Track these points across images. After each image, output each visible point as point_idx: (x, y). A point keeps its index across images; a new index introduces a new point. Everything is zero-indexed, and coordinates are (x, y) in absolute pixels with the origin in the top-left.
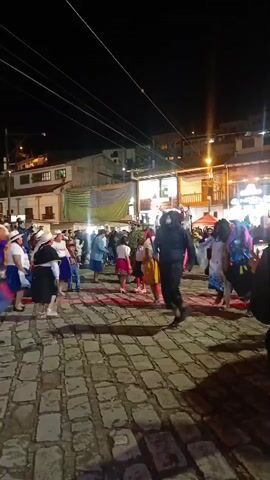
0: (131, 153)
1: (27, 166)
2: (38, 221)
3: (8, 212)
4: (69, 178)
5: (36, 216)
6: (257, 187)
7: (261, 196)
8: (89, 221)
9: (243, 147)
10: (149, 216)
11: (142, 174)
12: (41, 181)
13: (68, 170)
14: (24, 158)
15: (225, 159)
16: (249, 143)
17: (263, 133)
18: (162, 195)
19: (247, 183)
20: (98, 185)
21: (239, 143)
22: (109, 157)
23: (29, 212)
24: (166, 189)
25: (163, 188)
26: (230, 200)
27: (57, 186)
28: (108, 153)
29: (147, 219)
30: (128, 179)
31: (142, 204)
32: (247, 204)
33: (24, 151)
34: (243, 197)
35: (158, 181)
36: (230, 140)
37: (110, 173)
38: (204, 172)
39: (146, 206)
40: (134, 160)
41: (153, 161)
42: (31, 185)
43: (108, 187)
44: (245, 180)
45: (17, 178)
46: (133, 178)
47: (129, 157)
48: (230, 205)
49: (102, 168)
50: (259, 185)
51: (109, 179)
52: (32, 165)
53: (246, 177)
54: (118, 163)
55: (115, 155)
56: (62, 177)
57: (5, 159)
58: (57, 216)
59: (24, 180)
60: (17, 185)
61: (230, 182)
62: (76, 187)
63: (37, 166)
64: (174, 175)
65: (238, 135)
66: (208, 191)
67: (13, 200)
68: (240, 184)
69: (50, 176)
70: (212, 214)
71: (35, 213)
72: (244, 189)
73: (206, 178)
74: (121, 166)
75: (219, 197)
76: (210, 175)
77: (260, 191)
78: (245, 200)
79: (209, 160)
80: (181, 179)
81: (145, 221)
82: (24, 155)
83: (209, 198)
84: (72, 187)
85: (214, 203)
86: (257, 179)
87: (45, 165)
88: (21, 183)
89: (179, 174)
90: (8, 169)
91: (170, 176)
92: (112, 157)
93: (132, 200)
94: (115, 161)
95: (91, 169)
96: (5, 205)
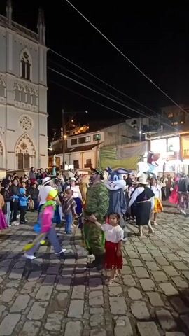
0: (145, 121)
1: (76, 133)
2: (82, 169)
3: (63, 163)
4: (102, 140)
5: (80, 166)
11: (153, 135)
12: (84, 142)
13: (102, 135)
14: (75, 128)
18: (168, 150)
20: (122, 144)
22: (130, 125)
23: (76, 163)
24: (171, 146)
25: (169, 145)
27: (94, 146)
28: (129, 122)
30: (144, 139)
33: (74, 123)
35: (165, 140)
37: (130, 135)
40: (148, 126)
41: (162, 126)
42: (78, 145)
43: (129, 145)
45: (69, 141)
46: (147, 138)
47: (144, 123)
49: (125, 133)
51: (130, 140)
52: (79, 132)
54: (136, 128)
55: (135, 122)
56: (98, 139)
57: (62, 129)
58: (94, 166)
59: (74, 142)
60: (69, 145)
62: (107, 146)
63: (82, 133)
64: (178, 136)
67: (66, 155)
69: (90, 139)
71: (80, 164)
74: (138, 130)
80: (183, 138)
82: (74, 126)
84: (104, 146)
87: (87, 131)
88: (72, 144)
89: (181, 135)
90: (64, 134)
91: (173, 136)
92: (132, 124)
93: (146, 154)
94: (134, 127)
95: (117, 133)
96: (61, 158)
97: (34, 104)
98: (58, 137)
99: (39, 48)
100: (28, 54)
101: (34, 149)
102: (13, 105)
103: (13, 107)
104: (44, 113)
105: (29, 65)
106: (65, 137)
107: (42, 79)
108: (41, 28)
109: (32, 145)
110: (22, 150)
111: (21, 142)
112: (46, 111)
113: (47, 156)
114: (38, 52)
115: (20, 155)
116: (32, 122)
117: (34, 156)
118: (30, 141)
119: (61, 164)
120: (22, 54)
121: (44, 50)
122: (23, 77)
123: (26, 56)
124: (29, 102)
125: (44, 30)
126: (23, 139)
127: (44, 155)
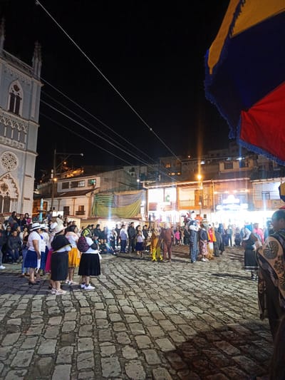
0: (144, 169)
1: (68, 176)
2: (73, 216)
3: (51, 208)
4: (98, 186)
5: (71, 213)
6: (236, 198)
7: (239, 204)
8: (110, 217)
9: (225, 168)
10: (155, 215)
11: (151, 184)
12: (77, 187)
13: (97, 180)
14: (67, 170)
15: (211, 176)
16: (229, 166)
17: (240, 159)
18: (165, 199)
19: (228, 195)
20: (119, 192)
21: (222, 166)
22: (128, 172)
23: (66, 210)
24: (168, 196)
25: (166, 195)
26: (216, 205)
27: (88, 191)
28: (127, 169)
29: (154, 217)
30: (141, 188)
31: (150, 207)
32: (228, 209)
33: (67, 166)
34: (226, 205)
35: (162, 190)
36: (215, 163)
37: (128, 182)
38: (196, 184)
39: (153, 207)
40: (146, 174)
41: (160, 176)
42: (70, 189)
43: (126, 193)
44: (226, 192)
45: (60, 184)
46: (144, 187)
47: (142, 172)
48: (216, 210)
49: (123, 180)
50: (238, 196)
51: (127, 187)
52: (72, 175)
53: (228, 189)
54: (134, 176)
55: (133, 170)
56: (93, 185)
57: (52, 171)
58: (87, 213)
59: (65, 186)
60: (60, 190)
61: (215, 193)
62: (102, 192)
63: (75, 176)
64: (175, 186)
65: (221, 160)
66: (199, 199)
67: (56, 200)
68: (223, 195)
69: (84, 184)
70: (202, 216)
71: (71, 210)
72: (226, 198)
73: (198, 189)
74: (136, 179)
75: (208, 203)
76: (201, 187)
77: (238, 201)
78: (227, 207)
79: (199, 177)
80: (180, 189)
81: (152, 219)
82: (67, 168)
83: (200, 203)
84: (100, 192)
85: (204, 207)
86: (235, 191)
87: (81, 176)
88: (63, 188)
89: (178, 186)
90: (54, 177)
91: (171, 187)
92: (130, 171)
93: (143, 203)
94: (132, 174)
95: (114, 180)
96: (49, 203)
97: (22, 140)
98: (47, 179)
99: (32, 82)
100: (20, 86)
101: (16, 192)
104: (34, 153)
105: (19, 99)
106: (55, 180)
107: (33, 116)
108: (37, 62)
109: (15, 187)
110: (2, 192)
111: (1, 183)
112: (35, 150)
113: (32, 201)
114: (30, 86)
116: (17, 160)
117: (17, 200)
118: (13, 182)
119: (48, 210)
120: (12, 86)
121: (37, 85)
122: (11, 111)
123: (16, 88)
124: (15, 138)
125: (40, 65)
126: (4, 180)
127: (29, 199)
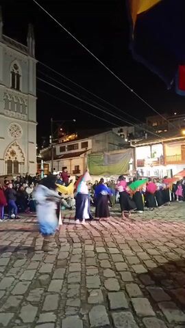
0: (131, 129)
1: (65, 141)
3: (52, 169)
4: (90, 147)
11: (138, 143)
12: (73, 149)
13: (89, 142)
14: (63, 136)
18: (152, 156)
20: (109, 151)
22: (117, 133)
24: (155, 152)
25: (153, 152)
27: (82, 153)
28: (116, 130)
31: (138, 163)
33: (63, 132)
35: (149, 147)
37: (117, 143)
40: (134, 134)
41: (146, 135)
42: (67, 152)
43: (115, 152)
45: (58, 148)
46: (132, 146)
49: (112, 141)
51: (116, 147)
52: (68, 139)
54: (122, 137)
55: (121, 131)
56: (86, 146)
57: (51, 137)
58: (82, 172)
59: (62, 149)
60: (58, 153)
62: (94, 153)
63: (70, 140)
67: (55, 163)
69: (78, 146)
73: (184, 144)
74: (124, 138)
80: (166, 145)
82: (63, 134)
84: (92, 153)
87: (76, 139)
88: (61, 151)
89: (164, 143)
90: (52, 142)
91: (157, 144)
92: (119, 132)
93: (132, 160)
94: (121, 135)
95: (104, 141)
96: (50, 165)
97: (24, 112)
98: (47, 145)
99: (29, 60)
100: (18, 65)
101: (23, 156)
102: (3, 114)
103: (3, 116)
104: (32, 121)
105: (18, 76)
107: (31, 89)
108: (31, 41)
109: (21, 152)
110: (12, 157)
111: (10, 150)
112: (35, 120)
113: (36, 163)
114: (27, 64)
115: (9, 162)
116: (21, 129)
117: (23, 163)
118: (19, 149)
119: (50, 170)
120: (12, 66)
121: (33, 62)
122: (13, 87)
123: (16, 67)
124: (18, 111)
125: (34, 43)
126: (12, 147)
127: (33, 162)
